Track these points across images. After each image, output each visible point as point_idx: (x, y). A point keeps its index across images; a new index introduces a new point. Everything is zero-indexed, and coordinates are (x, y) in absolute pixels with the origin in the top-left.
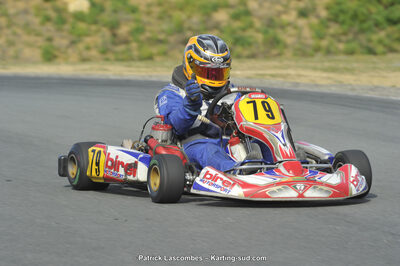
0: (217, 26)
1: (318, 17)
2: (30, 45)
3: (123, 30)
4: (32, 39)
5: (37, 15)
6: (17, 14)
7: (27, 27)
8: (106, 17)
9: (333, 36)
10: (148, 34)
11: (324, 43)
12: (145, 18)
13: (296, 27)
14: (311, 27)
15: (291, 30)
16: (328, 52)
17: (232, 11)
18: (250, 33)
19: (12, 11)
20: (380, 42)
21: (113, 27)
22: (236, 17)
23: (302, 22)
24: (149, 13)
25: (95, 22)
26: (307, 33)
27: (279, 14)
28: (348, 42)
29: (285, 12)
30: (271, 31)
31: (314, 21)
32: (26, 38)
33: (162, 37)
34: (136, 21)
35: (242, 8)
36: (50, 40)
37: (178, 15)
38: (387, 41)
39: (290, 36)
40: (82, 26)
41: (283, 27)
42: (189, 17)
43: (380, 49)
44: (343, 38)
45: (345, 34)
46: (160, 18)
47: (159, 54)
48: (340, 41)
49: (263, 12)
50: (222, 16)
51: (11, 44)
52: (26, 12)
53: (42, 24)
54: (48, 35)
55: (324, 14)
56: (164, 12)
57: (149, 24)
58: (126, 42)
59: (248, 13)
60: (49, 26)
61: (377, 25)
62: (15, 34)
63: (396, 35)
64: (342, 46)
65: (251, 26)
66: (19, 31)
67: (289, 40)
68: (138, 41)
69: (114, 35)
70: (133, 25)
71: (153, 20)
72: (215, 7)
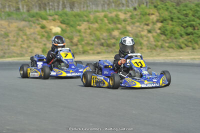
0: (114, 38)
1: (156, 32)
2: (37, 47)
3: (75, 40)
4: (38, 44)
5: (39, 35)
6: (31, 34)
7: (35, 39)
9: (163, 40)
10: (86, 42)
11: (159, 44)
12: (83, 35)
13: (147, 37)
14: (154, 37)
15: (145, 39)
16: (162, 47)
17: (120, 31)
19: (28, 33)
20: (183, 43)
21: (71, 39)
22: (122, 33)
23: (150, 35)
24: (85, 33)
26: (152, 39)
27: (140, 32)
28: (169, 43)
29: (142, 31)
30: (137, 39)
31: (155, 34)
32: (35, 44)
33: (92, 42)
34: (80, 36)
35: (124, 30)
36: (45, 45)
37: (98, 33)
38: (186, 42)
39: (145, 41)
41: (142, 37)
42: (102, 34)
43: (183, 46)
44: (167, 41)
45: (168, 40)
47: (91, 50)
48: (166, 43)
49: (133, 31)
51: (29, 47)
52: (34, 33)
53: (41, 38)
54: (44, 43)
55: (159, 31)
57: (86, 37)
58: (76, 45)
59: (127, 31)
60: (44, 39)
61: (181, 36)
62: (30, 43)
63: (190, 40)
64: (167, 45)
66: (32, 42)
67: (145, 43)
68: (81, 45)
69: (72, 42)
70: (79, 38)
71: (87, 36)
72: (113, 30)
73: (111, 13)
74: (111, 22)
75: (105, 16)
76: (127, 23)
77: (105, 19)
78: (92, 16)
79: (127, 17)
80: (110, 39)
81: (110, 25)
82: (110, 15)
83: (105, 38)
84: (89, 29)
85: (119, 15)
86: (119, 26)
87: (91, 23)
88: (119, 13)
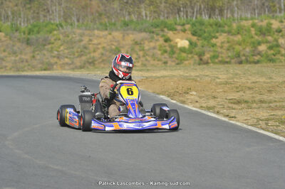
0: (259, 54)
3: (206, 57)
5: (160, 50)
6: (149, 49)
7: (153, 56)
8: (197, 50)
10: (220, 59)
12: (219, 50)
17: (268, 45)
18: (278, 56)
19: (146, 48)
21: (200, 55)
22: (271, 48)
24: (222, 47)
25: (191, 53)
32: (152, 62)
33: (228, 60)
34: (214, 51)
35: (275, 43)
36: (166, 63)
37: (238, 48)
40: (184, 55)
42: (244, 49)
46: (228, 50)
50: (263, 48)
52: (154, 48)
53: (162, 54)
54: (165, 60)
56: (230, 46)
57: (221, 53)
58: (207, 63)
59: (278, 46)
60: (166, 55)
62: (147, 60)
65: (279, 52)
66: (149, 58)
68: (214, 62)
69: (201, 59)
70: (212, 54)
71: (224, 51)
72: (259, 44)
73: (262, 21)
74: (259, 33)
75: (253, 26)
76: (280, 34)
77: (252, 29)
78: (235, 25)
79: (281, 27)
80: (253, 55)
81: (256, 37)
82: (260, 24)
83: (247, 54)
84: (228, 42)
85: (271, 24)
86: (270, 38)
87: (232, 35)
88: (273, 21)
